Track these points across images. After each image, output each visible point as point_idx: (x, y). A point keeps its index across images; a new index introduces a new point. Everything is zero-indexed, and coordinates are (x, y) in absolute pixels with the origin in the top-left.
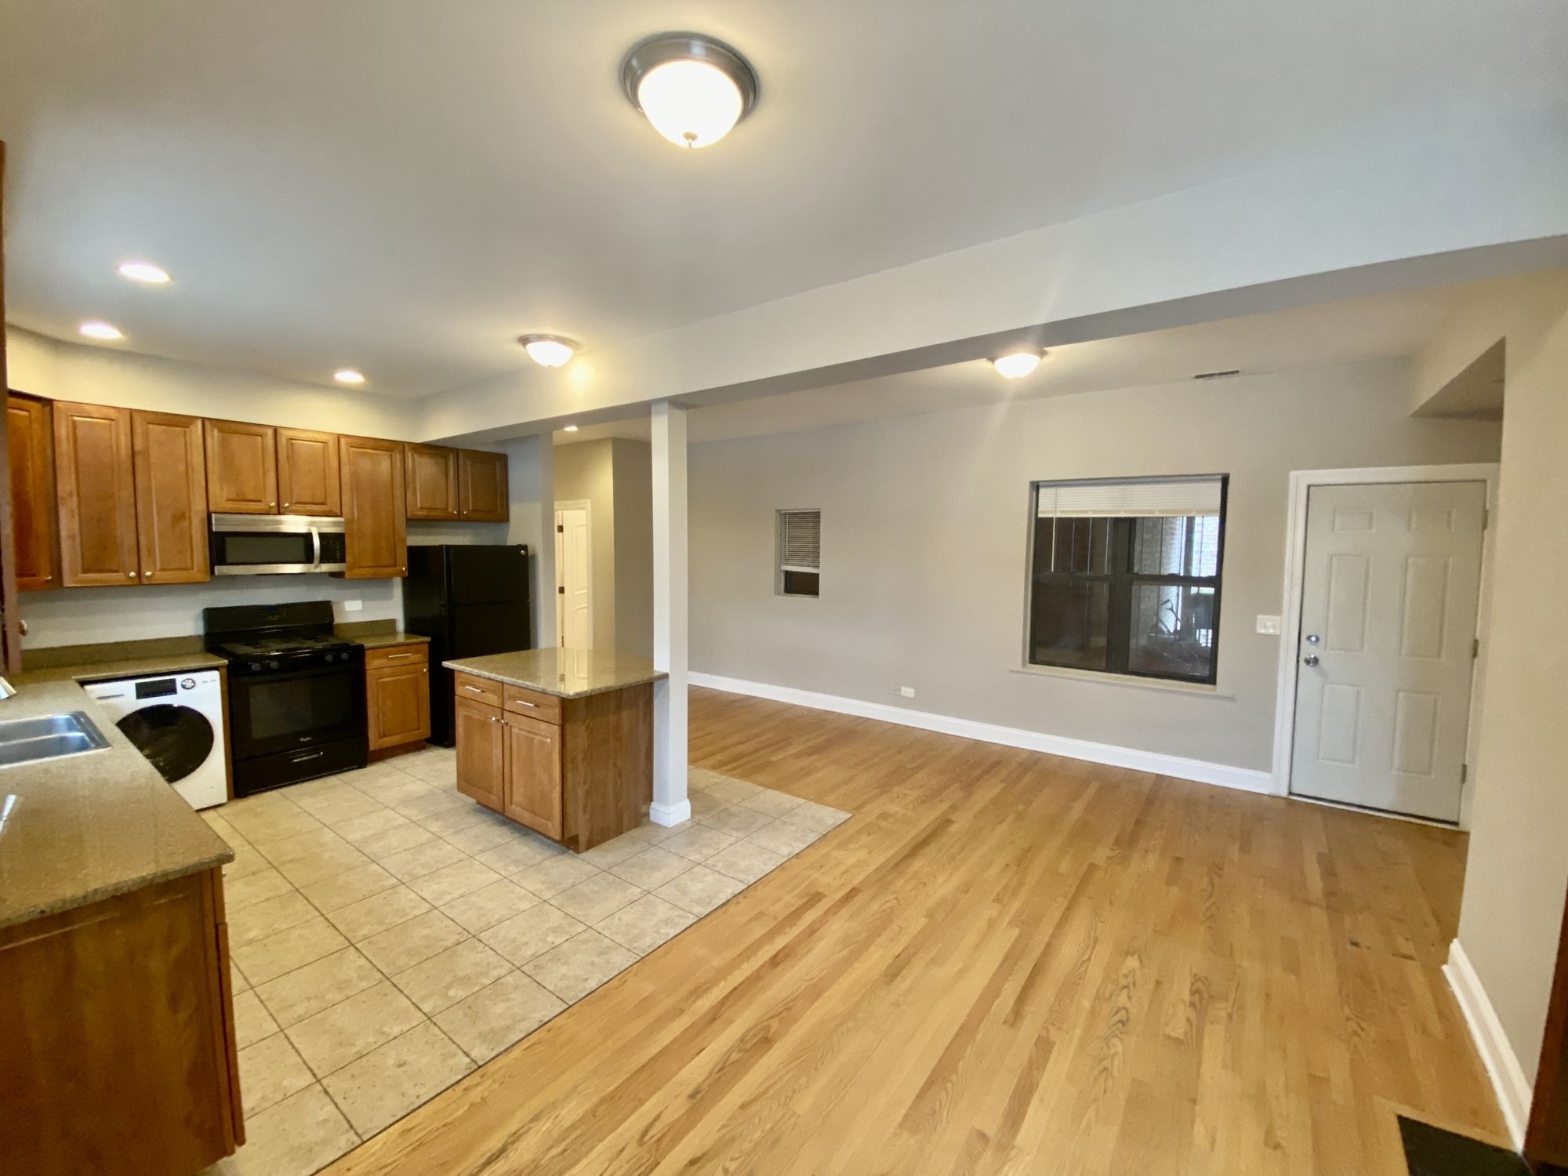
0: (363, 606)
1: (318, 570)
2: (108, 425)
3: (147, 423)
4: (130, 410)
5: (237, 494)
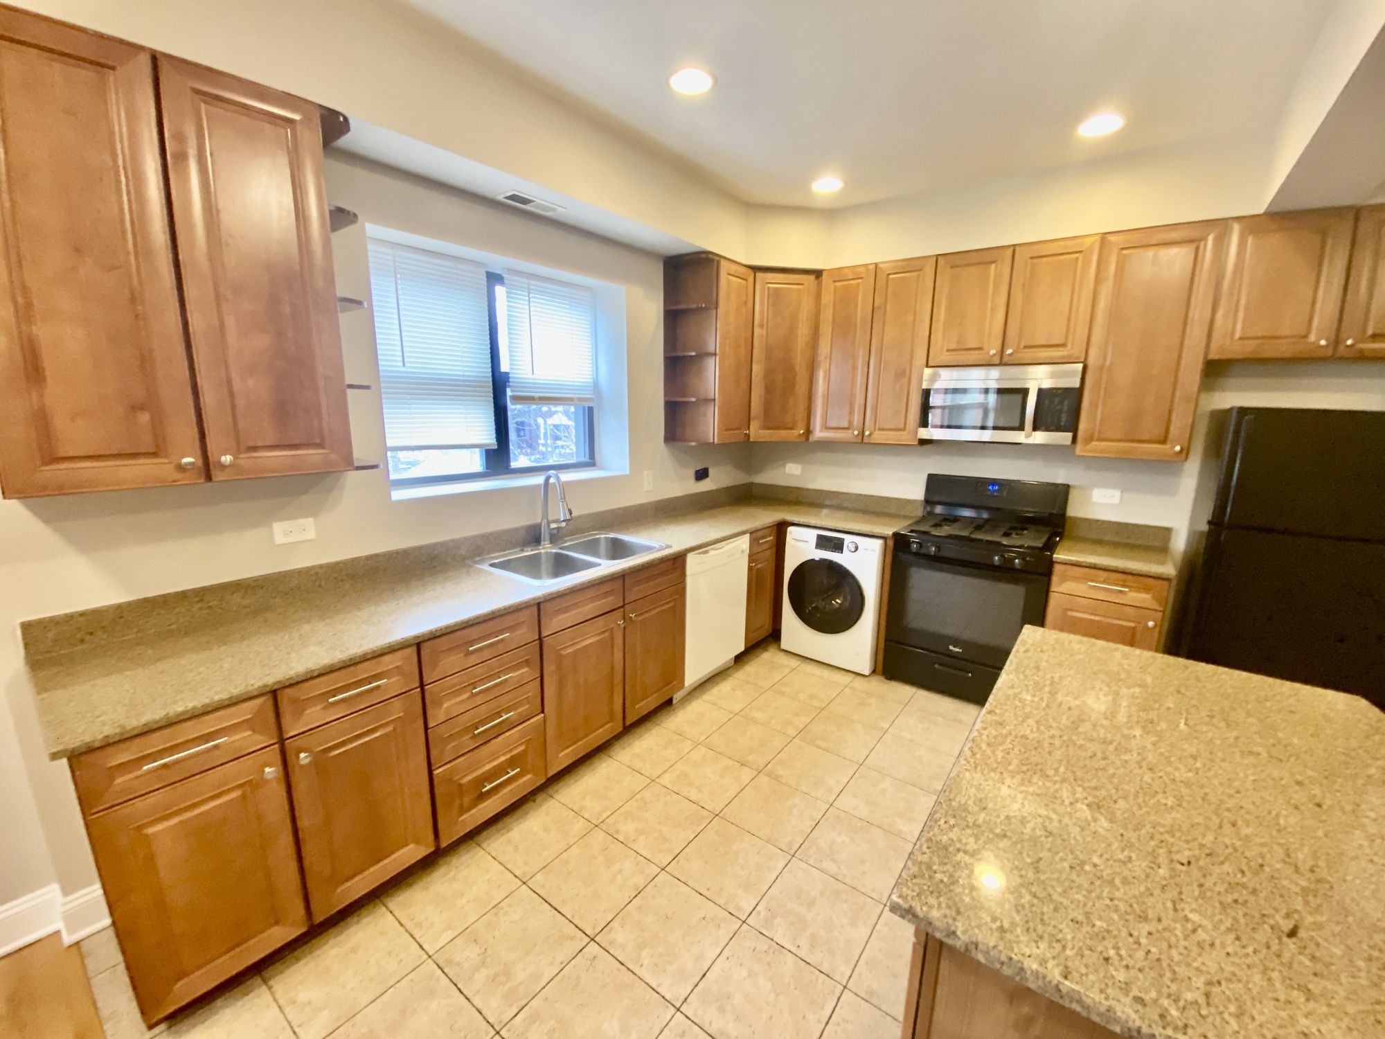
0: (1121, 499)
1: (1030, 441)
2: (859, 284)
3: (889, 274)
4: (876, 265)
5: (958, 342)
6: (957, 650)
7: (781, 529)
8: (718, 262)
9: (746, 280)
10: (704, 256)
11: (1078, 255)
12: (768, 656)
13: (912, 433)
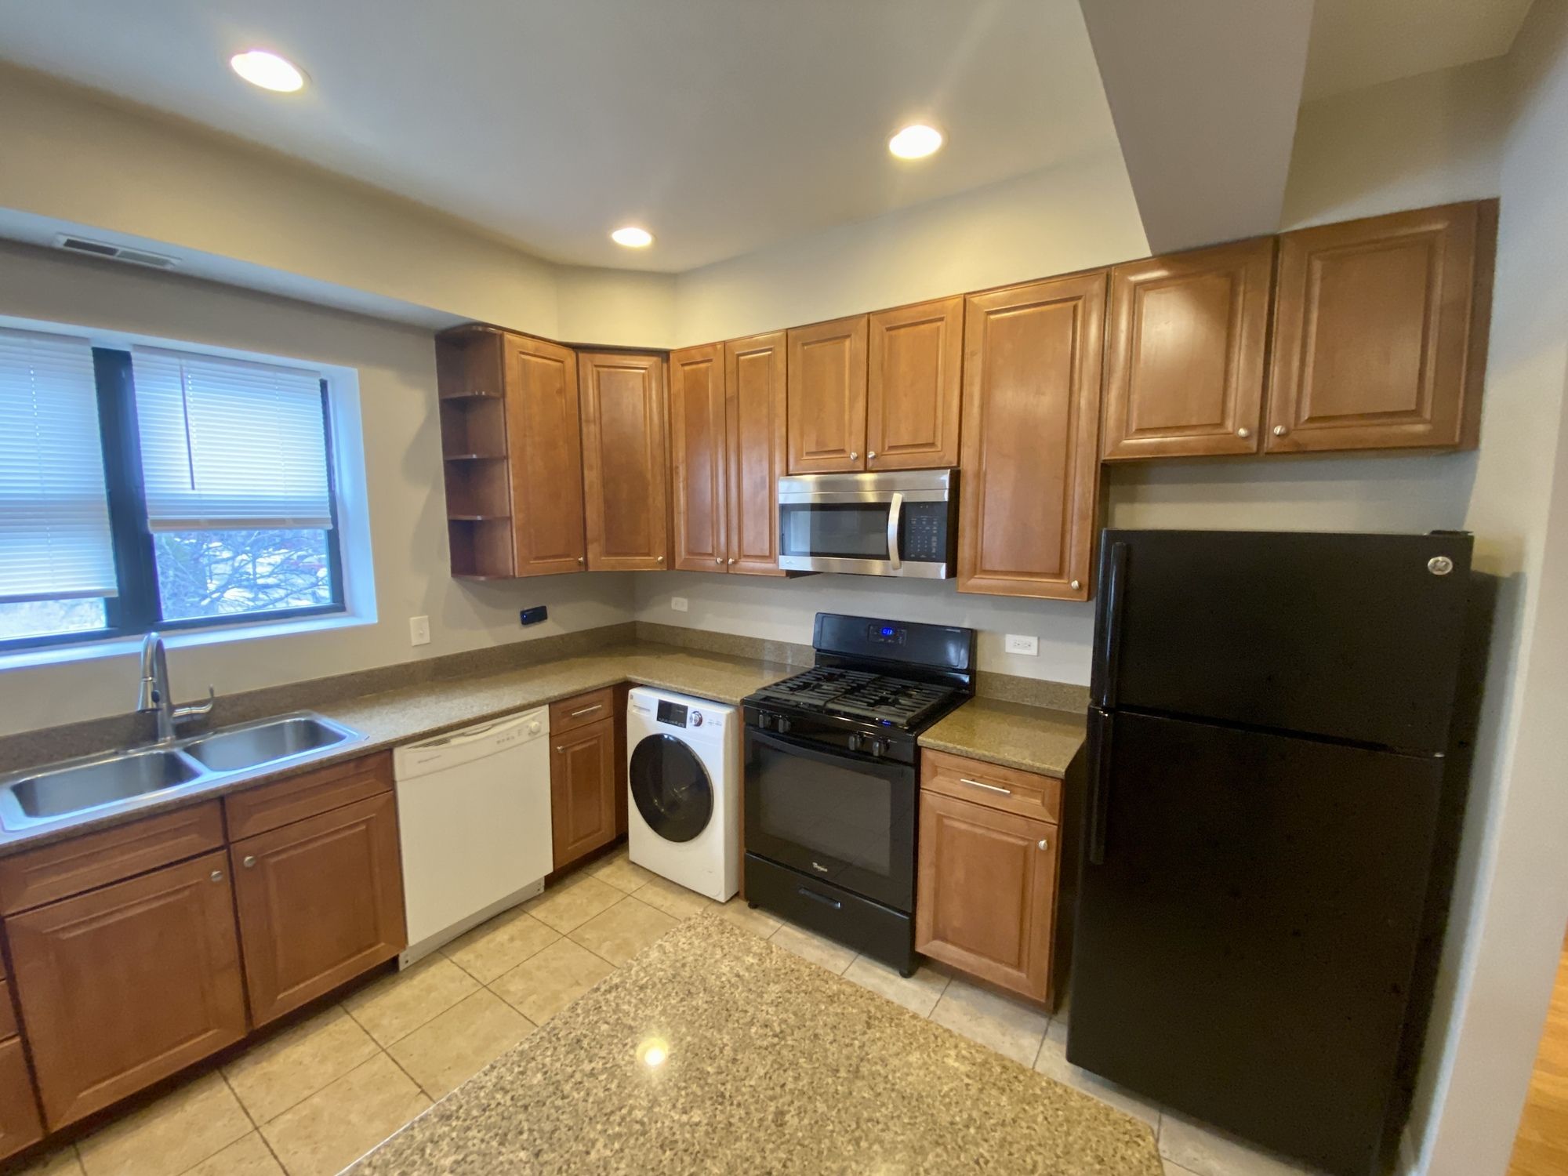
0: (1039, 650)
1: (901, 573)
2: (707, 368)
3: (739, 355)
4: (725, 343)
5: (817, 443)
6: (822, 869)
7: (620, 691)
8: (501, 337)
9: (562, 362)
10: (480, 329)
11: (939, 324)
12: (607, 875)
13: (776, 561)
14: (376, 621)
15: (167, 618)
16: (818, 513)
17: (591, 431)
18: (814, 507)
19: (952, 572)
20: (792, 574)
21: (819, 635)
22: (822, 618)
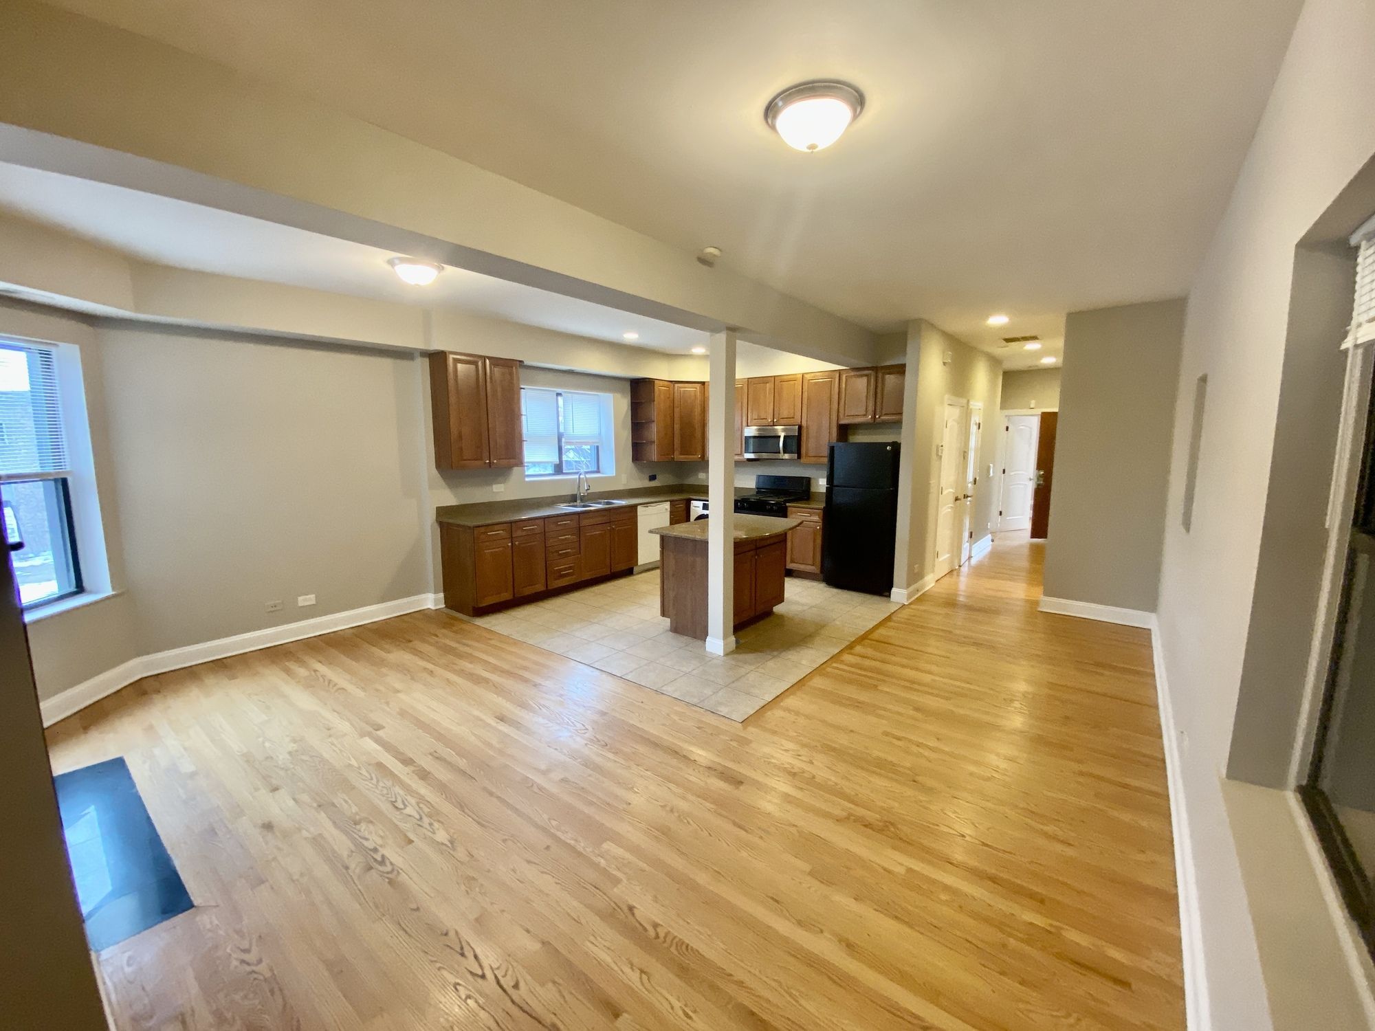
1: (782, 458)
5: (758, 416)
7: (688, 502)
8: (654, 382)
9: (669, 387)
10: (646, 379)
11: (795, 381)
13: (743, 456)
14: (614, 475)
15: (564, 471)
16: (756, 439)
17: (677, 410)
18: (754, 437)
19: (799, 457)
20: (749, 460)
21: (758, 483)
22: (759, 477)
